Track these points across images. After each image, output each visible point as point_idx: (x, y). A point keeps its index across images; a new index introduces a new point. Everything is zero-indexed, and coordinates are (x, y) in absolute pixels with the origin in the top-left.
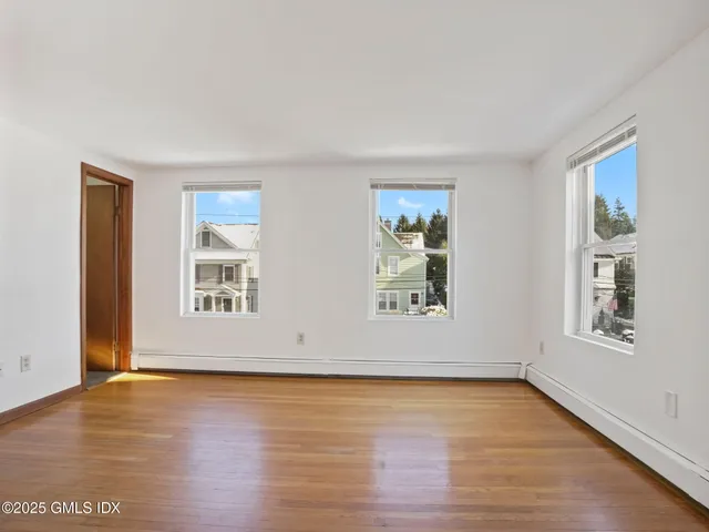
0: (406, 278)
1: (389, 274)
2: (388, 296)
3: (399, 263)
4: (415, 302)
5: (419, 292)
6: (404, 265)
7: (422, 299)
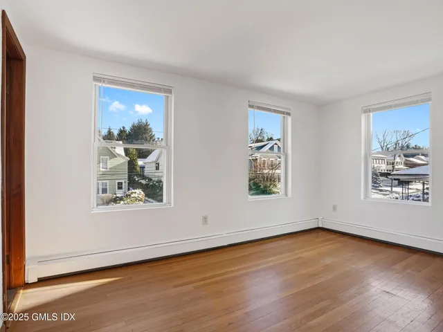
0: (113, 172)
1: (101, 169)
2: (100, 184)
3: (108, 161)
4: (120, 187)
5: (123, 181)
6: (112, 163)
7: (125, 186)
